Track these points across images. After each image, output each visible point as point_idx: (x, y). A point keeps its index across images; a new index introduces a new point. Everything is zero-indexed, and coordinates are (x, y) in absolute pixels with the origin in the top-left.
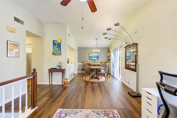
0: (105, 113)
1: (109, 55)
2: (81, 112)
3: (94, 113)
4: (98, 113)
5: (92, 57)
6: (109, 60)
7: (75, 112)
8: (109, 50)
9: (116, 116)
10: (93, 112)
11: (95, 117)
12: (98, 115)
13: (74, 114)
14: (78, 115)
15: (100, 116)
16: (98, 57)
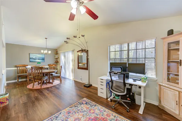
0: (80, 103)
1: (57, 57)
2: (60, 114)
3: (73, 108)
4: (75, 106)
5: (34, 59)
6: (57, 62)
7: (55, 117)
8: (57, 52)
9: (87, 101)
10: (71, 108)
11: (75, 109)
12: (76, 107)
13: (55, 119)
14: (60, 117)
15: (78, 107)
16: (43, 59)
